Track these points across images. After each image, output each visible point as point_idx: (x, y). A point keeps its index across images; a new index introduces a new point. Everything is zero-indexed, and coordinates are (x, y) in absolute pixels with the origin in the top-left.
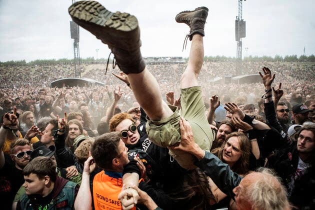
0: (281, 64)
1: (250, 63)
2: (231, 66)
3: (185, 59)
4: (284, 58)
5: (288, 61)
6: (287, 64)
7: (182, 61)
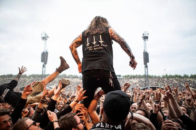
0: (188, 80)
1: (166, 79)
2: (153, 81)
3: (123, 76)
4: (189, 76)
5: (192, 78)
6: (192, 80)
7: (121, 78)
